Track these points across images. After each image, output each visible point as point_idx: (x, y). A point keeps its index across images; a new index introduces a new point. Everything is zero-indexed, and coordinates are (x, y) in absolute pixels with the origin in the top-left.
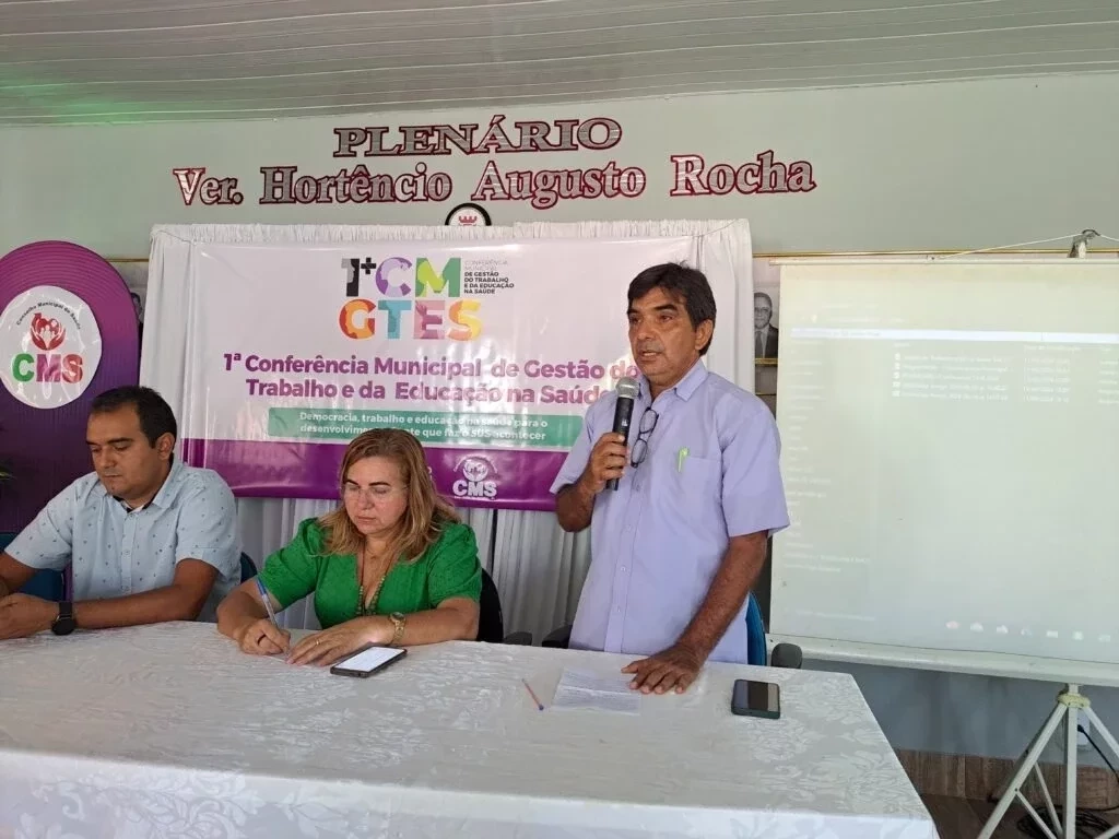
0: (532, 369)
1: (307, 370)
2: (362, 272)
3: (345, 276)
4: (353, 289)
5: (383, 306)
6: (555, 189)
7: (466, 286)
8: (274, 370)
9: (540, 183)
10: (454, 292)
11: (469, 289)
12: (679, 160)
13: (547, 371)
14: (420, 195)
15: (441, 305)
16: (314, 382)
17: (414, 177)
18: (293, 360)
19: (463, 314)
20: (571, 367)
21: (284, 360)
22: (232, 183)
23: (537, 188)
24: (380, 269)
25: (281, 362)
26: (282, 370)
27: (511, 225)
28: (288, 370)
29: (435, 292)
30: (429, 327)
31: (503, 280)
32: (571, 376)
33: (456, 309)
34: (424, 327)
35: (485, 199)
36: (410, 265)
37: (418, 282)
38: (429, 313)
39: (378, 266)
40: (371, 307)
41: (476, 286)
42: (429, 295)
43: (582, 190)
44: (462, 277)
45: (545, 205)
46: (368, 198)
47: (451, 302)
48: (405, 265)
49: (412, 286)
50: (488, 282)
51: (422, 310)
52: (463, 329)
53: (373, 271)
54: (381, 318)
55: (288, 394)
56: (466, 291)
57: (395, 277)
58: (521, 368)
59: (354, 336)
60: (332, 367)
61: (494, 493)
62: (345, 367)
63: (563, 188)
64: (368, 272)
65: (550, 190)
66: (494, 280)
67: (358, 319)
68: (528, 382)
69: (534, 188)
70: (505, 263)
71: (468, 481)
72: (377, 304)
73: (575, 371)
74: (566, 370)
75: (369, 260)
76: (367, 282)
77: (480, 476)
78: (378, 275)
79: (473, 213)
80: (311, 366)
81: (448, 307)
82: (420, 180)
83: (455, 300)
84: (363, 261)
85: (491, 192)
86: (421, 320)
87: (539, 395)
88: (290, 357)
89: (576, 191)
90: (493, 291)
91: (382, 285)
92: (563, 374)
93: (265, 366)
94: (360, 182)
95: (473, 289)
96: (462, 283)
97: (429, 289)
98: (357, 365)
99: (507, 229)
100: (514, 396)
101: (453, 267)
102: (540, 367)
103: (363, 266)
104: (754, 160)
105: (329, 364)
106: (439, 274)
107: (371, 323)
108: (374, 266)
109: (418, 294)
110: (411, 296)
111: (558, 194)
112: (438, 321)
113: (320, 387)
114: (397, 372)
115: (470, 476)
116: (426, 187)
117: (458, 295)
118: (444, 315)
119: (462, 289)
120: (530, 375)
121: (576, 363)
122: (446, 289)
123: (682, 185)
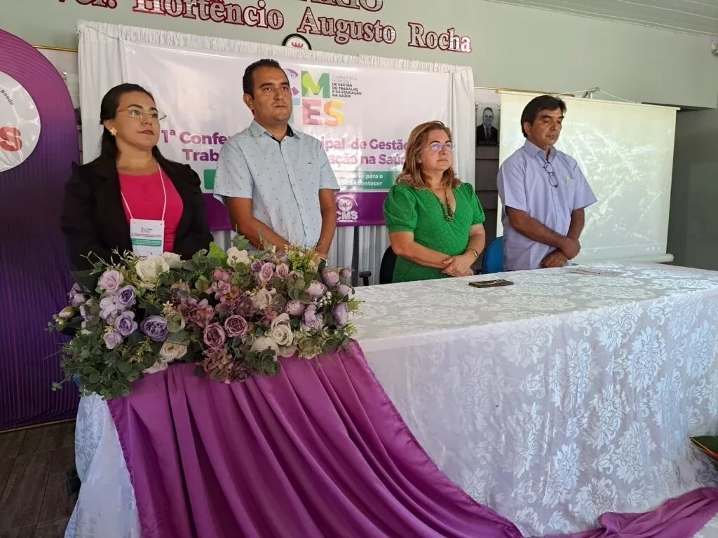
0: (374, 144)
6: (348, 32)
7: (333, 91)
8: (204, 143)
9: (339, 27)
10: (326, 95)
11: (335, 93)
12: (412, 25)
13: (381, 146)
14: (262, 23)
15: (318, 103)
17: (257, 10)
18: (219, 136)
19: (332, 110)
20: (394, 143)
21: (211, 135)
23: (337, 30)
25: (209, 138)
26: (210, 143)
27: (358, 55)
28: (215, 143)
29: (315, 94)
30: (313, 117)
31: (355, 89)
32: (394, 149)
33: (328, 106)
34: (309, 117)
35: (306, 32)
36: (297, 75)
37: (303, 87)
38: (312, 108)
41: (339, 92)
42: (311, 96)
43: (363, 35)
44: (331, 86)
45: (342, 41)
46: (225, 19)
47: (324, 101)
48: (294, 75)
49: (300, 90)
50: (346, 90)
51: (306, 106)
52: (333, 119)
56: (333, 95)
58: (368, 144)
61: (357, 217)
63: (352, 33)
65: (344, 32)
66: (349, 89)
68: (370, 152)
69: (335, 30)
70: (356, 79)
71: (341, 211)
73: (396, 146)
74: (391, 145)
77: (349, 208)
79: (301, 41)
81: (323, 105)
82: (262, 12)
83: (328, 100)
85: (309, 28)
86: (307, 112)
87: (378, 160)
88: (216, 134)
89: (360, 35)
90: (349, 96)
92: (390, 148)
93: (196, 140)
94: (217, 7)
95: (338, 94)
96: (331, 89)
97: (310, 91)
100: (365, 160)
101: (324, 79)
102: (378, 143)
104: (446, 32)
106: (316, 83)
109: (303, 95)
110: (299, 96)
111: (350, 36)
112: (318, 114)
115: (343, 209)
116: (266, 19)
117: (329, 97)
118: (321, 109)
119: (331, 93)
120: (372, 147)
121: (397, 142)
122: (321, 93)
123: (414, 41)
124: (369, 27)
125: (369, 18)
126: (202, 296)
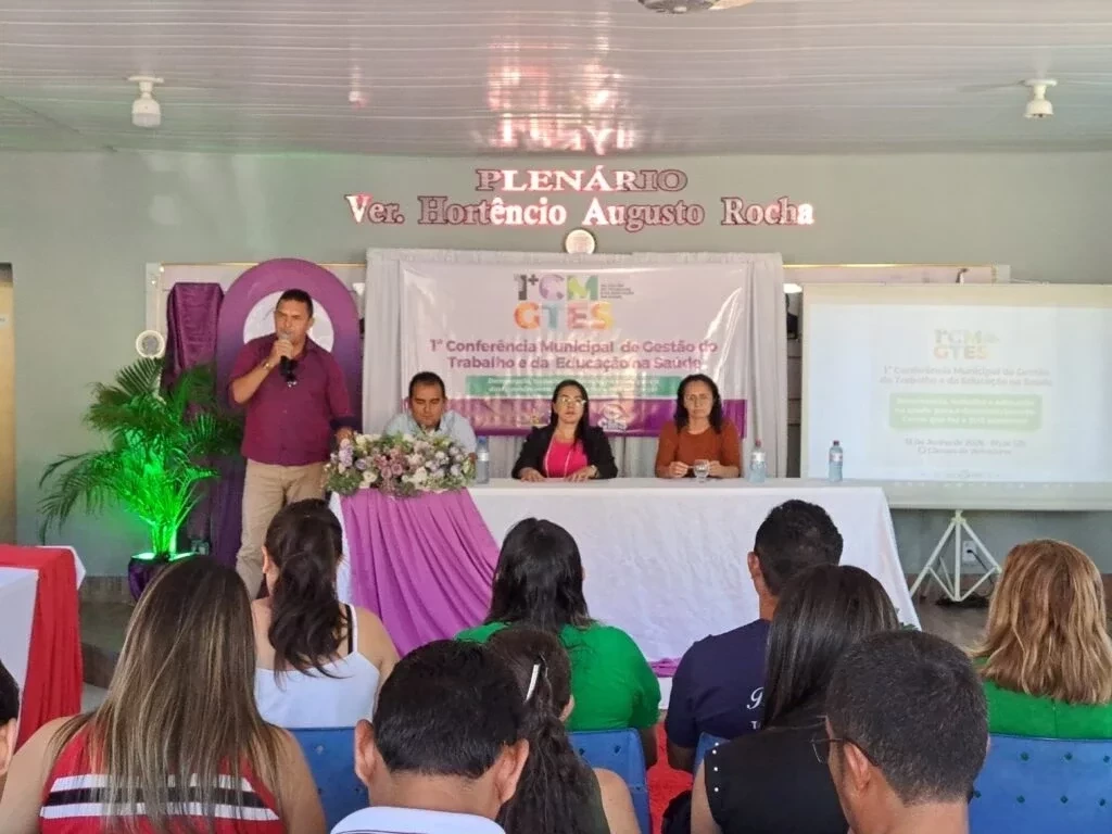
0: (648, 347)
1: (492, 350)
2: (529, 284)
3: (516, 288)
4: (523, 295)
5: (544, 307)
6: (642, 218)
7: (602, 293)
8: (468, 350)
9: (631, 214)
10: (594, 297)
11: (604, 295)
12: (727, 200)
13: (658, 348)
15: (585, 306)
16: (498, 358)
18: (481, 343)
19: (600, 312)
20: (673, 345)
21: (475, 343)
22: (395, 208)
23: (629, 218)
24: (542, 282)
25: (472, 345)
26: (473, 350)
28: (478, 350)
29: (582, 297)
30: (579, 321)
31: (627, 289)
32: (674, 351)
33: (595, 308)
34: (574, 321)
36: (562, 279)
37: (569, 291)
38: (578, 312)
39: (540, 280)
40: (536, 308)
41: (609, 293)
42: (577, 299)
43: (661, 219)
44: (599, 288)
45: (634, 229)
47: (592, 304)
48: (560, 280)
49: (564, 292)
50: (617, 291)
51: (572, 310)
52: (602, 322)
53: (537, 284)
55: (478, 366)
56: (602, 297)
57: (553, 287)
58: (641, 347)
59: (524, 327)
60: (510, 348)
62: (520, 348)
63: (647, 218)
64: (533, 284)
65: (638, 219)
66: (621, 289)
67: (528, 316)
68: (646, 356)
69: (626, 218)
70: (628, 279)
71: (608, 419)
72: (541, 306)
73: (676, 348)
74: (670, 347)
75: (533, 276)
76: (532, 290)
77: (616, 416)
78: (541, 287)
80: (495, 347)
81: (590, 308)
83: (595, 303)
84: (529, 276)
86: (571, 316)
87: (653, 363)
88: (479, 341)
89: (656, 220)
90: (620, 297)
91: (544, 293)
92: (668, 350)
93: (461, 347)
95: (607, 295)
96: (599, 291)
97: (577, 295)
98: (529, 347)
99: (628, 256)
100: (636, 365)
101: (592, 281)
102: (653, 345)
103: (530, 280)
105: (508, 345)
106: (583, 286)
107: (537, 319)
108: (537, 280)
109: (569, 299)
110: (564, 300)
111: (644, 222)
112: (584, 317)
113: (503, 361)
114: (557, 350)
117: (597, 300)
118: (588, 312)
119: (599, 295)
120: (646, 351)
121: (677, 343)
122: (588, 296)
123: (728, 218)
124: (669, 210)
125: (672, 198)
126: (384, 454)
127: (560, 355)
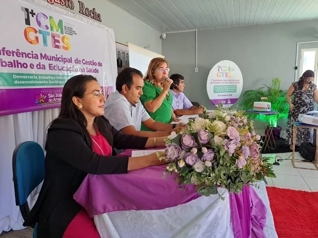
0: (84, 62)
1: (13, 56)
2: (30, 15)
4: (28, 22)
5: (40, 32)
10: (62, 32)
13: (87, 63)
15: (59, 36)
16: (17, 61)
18: (6, 50)
19: (65, 40)
20: (91, 62)
24: (37, 16)
28: (4, 55)
29: (57, 31)
30: (57, 44)
31: (74, 31)
32: (91, 65)
33: (63, 38)
34: (55, 43)
36: (47, 18)
37: (51, 26)
38: (56, 38)
39: (36, 14)
40: (36, 32)
41: (68, 32)
42: (55, 32)
44: (64, 27)
47: (61, 36)
49: (49, 27)
51: (53, 37)
52: (66, 46)
53: (35, 16)
54: (40, 37)
55: (5, 66)
57: (43, 21)
58: (81, 61)
59: (31, 42)
60: (24, 55)
62: (30, 56)
64: (33, 16)
66: (72, 31)
67: (32, 35)
70: (74, 26)
72: (38, 31)
73: (92, 63)
75: (32, 11)
76: (32, 20)
78: (37, 19)
80: (15, 54)
81: (61, 37)
84: (30, 10)
86: (53, 41)
87: (86, 70)
88: (4, 48)
90: (72, 35)
91: (39, 23)
95: (67, 33)
96: (64, 30)
97: (55, 29)
98: (34, 56)
100: (81, 70)
102: (85, 61)
103: (30, 13)
104: (92, 10)
105: (23, 53)
106: (57, 24)
107: (37, 39)
108: (35, 14)
109: (51, 31)
110: (49, 30)
112: (59, 42)
113: (20, 63)
114: (49, 60)
117: (63, 34)
118: (60, 40)
119: (64, 32)
120: (83, 64)
122: (60, 30)
123: (81, 10)
127: (51, 62)
